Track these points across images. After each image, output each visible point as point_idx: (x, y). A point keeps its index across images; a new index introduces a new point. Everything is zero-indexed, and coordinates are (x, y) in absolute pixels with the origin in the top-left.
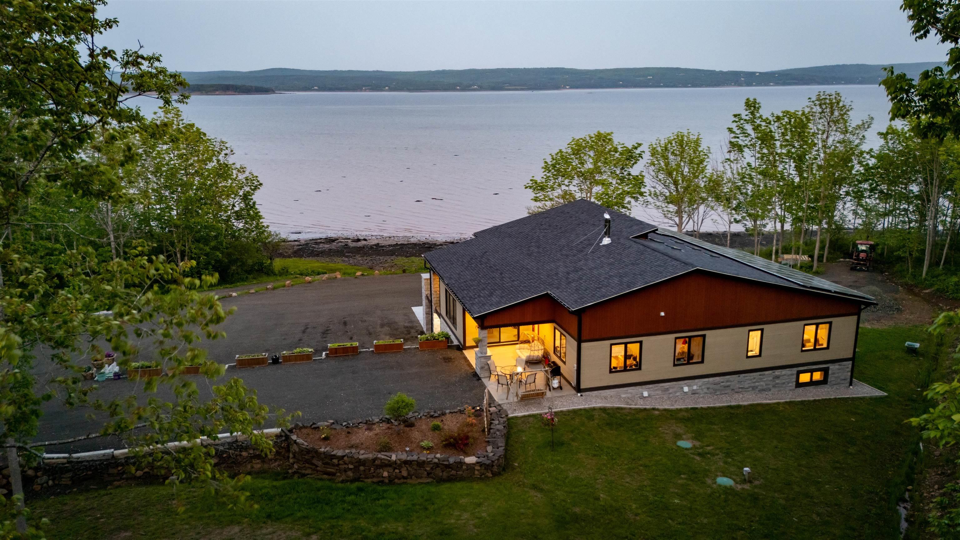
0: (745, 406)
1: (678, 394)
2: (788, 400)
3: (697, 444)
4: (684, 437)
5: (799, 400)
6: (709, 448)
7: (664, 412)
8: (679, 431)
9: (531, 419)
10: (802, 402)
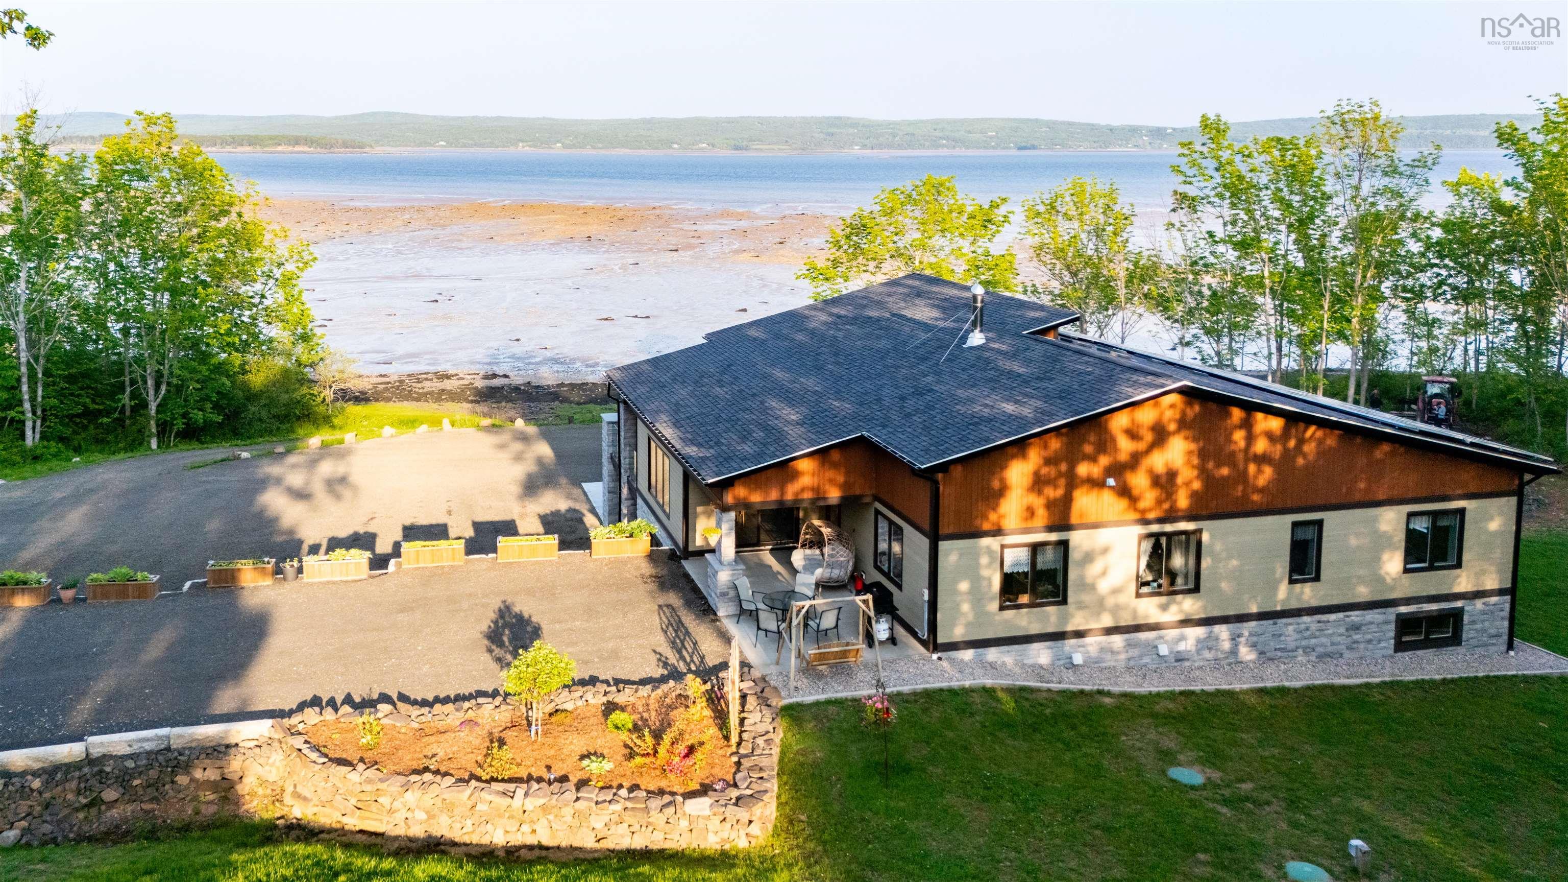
0: (1296, 690)
1: (1146, 660)
2: (1387, 679)
3: (1216, 775)
4: (1181, 757)
5: (1412, 678)
6: (1244, 786)
7: (1123, 700)
8: (1169, 742)
9: (832, 709)
10: (1420, 684)
